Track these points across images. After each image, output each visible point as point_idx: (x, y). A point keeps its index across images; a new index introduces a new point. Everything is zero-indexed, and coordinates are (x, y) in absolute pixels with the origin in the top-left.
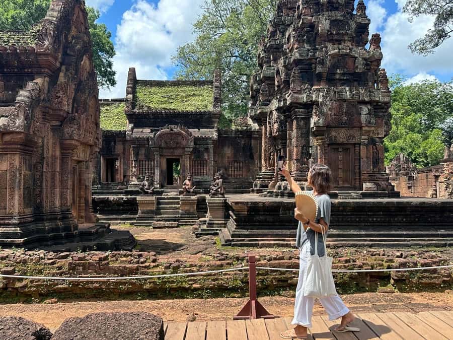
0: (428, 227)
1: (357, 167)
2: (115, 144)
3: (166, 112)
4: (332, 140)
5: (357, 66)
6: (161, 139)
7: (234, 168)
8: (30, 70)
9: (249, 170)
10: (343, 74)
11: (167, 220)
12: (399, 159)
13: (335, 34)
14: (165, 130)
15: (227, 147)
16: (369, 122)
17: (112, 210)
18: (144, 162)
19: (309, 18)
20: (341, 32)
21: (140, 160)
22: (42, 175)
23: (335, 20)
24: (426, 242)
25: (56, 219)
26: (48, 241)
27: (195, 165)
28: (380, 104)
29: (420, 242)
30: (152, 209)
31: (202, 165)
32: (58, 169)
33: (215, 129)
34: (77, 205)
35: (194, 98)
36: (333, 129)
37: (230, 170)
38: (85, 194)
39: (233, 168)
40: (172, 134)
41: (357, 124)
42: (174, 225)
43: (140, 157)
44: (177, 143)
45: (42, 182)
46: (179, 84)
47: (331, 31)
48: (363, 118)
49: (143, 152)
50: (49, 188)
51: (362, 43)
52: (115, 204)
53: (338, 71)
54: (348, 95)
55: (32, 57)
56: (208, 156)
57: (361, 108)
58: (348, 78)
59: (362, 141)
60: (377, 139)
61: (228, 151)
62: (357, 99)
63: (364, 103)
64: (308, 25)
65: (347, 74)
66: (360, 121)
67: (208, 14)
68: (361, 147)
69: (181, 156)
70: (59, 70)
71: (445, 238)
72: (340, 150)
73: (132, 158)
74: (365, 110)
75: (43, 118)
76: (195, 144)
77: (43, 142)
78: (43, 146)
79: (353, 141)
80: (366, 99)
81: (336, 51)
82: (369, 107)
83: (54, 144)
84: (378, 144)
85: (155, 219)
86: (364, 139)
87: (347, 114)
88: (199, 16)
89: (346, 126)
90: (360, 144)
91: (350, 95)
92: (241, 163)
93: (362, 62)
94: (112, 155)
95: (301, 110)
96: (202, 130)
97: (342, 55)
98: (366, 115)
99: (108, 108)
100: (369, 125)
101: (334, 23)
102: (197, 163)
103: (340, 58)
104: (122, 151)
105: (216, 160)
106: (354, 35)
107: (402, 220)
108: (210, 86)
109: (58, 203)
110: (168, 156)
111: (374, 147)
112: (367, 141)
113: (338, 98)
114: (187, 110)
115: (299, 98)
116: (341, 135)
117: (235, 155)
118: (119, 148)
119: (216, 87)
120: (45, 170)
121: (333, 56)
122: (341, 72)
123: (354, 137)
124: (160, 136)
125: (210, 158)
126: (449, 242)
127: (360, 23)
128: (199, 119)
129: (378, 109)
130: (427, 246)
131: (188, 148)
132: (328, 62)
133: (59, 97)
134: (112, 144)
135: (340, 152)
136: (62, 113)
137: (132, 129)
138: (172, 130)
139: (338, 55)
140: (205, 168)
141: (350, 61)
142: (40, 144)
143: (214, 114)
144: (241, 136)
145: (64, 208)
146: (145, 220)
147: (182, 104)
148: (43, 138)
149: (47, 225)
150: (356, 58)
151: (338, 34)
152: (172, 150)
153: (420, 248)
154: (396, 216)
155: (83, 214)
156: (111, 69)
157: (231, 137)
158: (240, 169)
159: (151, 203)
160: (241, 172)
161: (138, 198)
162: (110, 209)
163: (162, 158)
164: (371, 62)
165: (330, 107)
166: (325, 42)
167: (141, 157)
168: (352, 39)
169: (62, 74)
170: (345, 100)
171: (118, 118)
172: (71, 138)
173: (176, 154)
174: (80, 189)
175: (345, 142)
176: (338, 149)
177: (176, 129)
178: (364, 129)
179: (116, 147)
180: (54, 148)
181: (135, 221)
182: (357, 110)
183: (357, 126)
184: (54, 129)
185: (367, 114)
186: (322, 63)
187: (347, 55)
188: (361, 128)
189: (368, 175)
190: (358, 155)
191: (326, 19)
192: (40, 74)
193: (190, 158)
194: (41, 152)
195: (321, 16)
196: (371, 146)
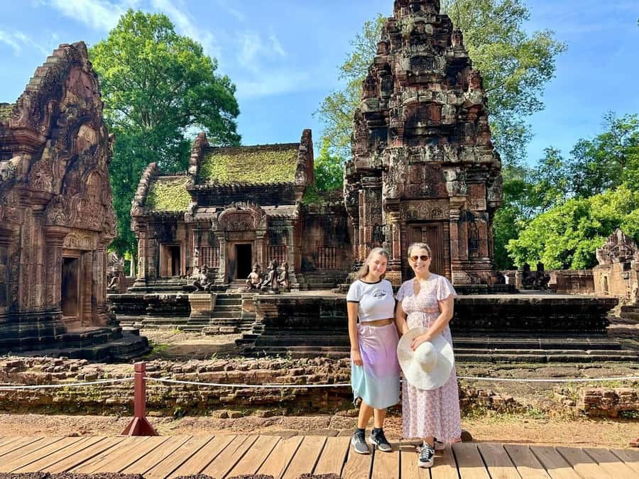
0: (523, 335)
1: (446, 253)
2: (176, 228)
3: (236, 186)
4: (410, 216)
5: (444, 116)
6: (226, 220)
7: (325, 256)
8: (7, 148)
9: (344, 257)
10: (427, 128)
11: (223, 324)
12: (616, 238)
13: (419, 75)
14: (231, 209)
15: (314, 228)
16: (459, 191)
17: (164, 311)
18: (208, 250)
19: (383, 57)
20: (426, 72)
21: (203, 248)
22: (18, 269)
23: (417, 57)
24: (516, 356)
25: (36, 320)
26: (19, 346)
27: (271, 253)
28: (478, 165)
29: (508, 355)
30: (208, 309)
31: (280, 252)
32: (40, 261)
33: (296, 206)
34: (82, 304)
35: (272, 166)
36: (412, 201)
37: (320, 258)
38: (92, 291)
39: (323, 255)
40: (239, 214)
41: (441, 194)
42: (229, 331)
43: (202, 244)
44: (246, 225)
45: (18, 277)
46: (257, 150)
47: (412, 72)
48: (449, 186)
49: (207, 237)
50: (29, 283)
51: (459, 84)
52: (167, 303)
53: (419, 125)
54: (427, 157)
55: (7, 133)
56: (287, 240)
57: (446, 172)
58: (434, 132)
59: (451, 216)
60: (477, 213)
61: (317, 234)
62: (439, 160)
63: (450, 165)
64: (383, 65)
65: (431, 127)
66: (445, 190)
67: (360, 52)
68: (451, 224)
69: (253, 241)
70: (44, 145)
71: (546, 351)
72: (423, 229)
73: (194, 245)
74: (451, 174)
75: (20, 202)
76: (270, 224)
77: (20, 230)
78: (20, 235)
79: (439, 217)
80: (453, 160)
81: (414, 98)
82: (459, 171)
83: (36, 231)
84: (477, 219)
85: (210, 322)
86: (454, 213)
87: (428, 181)
88: (349, 55)
89: (428, 196)
90: (448, 221)
91: (430, 156)
92: (334, 250)
93: (451, 110)
94: (173, 242)
95: (370, 178)
96: (280, 207)
97: (422, 103)
98: (453, 181)
99: (170, 184)
100: (458, 195)
101: (416, 61)
102: (273, 250)
103: (420, 107)
104: (184, 237)
105: (300, 245)
106: (444, 75)
107: (487, 323)
108: (295, 150)
109: (39, 301)
110: (235, 241)
111: (472, 224)
112: (458, 216)
113: (414, 161)
114: (262, 182)
115: (366, 163)
116: (422, 210)
117: (326, 238)
118: (181, 234)
119: (302, 151)
120: (22, 262)
121: (410, 105)
122: (424, 125)
123: (441, 212)
124: (225, 216)
125: (290, 243)
126: (550, 356)
127: (453, 58)
128: (277, 194)
129: (477, 171)
130: (516, 361)
131: (259, 230)
132: (403, 114)
133: (39, 177)
134: (173, 228)
135: (424, 231)
136: (42, 195)
137: (195, 209)
138: (239, 209)
139: (416, 103)
140: (283, 256)
141: (434, 111)
142: (18, 232)
143: (296, 186)
144: (333, 213)
145: (49, 308)
146: (198, 324)
147: (257, 175)
148: (20, 225)
149: (22, 328)
150: (442, 105)
151: (422, 75)
152: (240, 234)
153: (506, 363)
154: (478, 318)
155: (88, 315)
156: (234, 131)
157: (320, 215)
158: (332, 256)
159: (206, 302)
160: (334, 261)
161: (191, 296)
162: (161, 309)
163: (230, 244)
164: (468, 109)
165: (403, 172)
166: (405, 86)
167: (205, 244)
168: (443, 81)
169: (46, 150)
170: (423, 163)
171: (181, 196)
172: (55, 224)
173: (245, 239)
174: (85, 284)
175: (428, 218)
176: (421, 228)
177: (245, 207)
178: (451, 200)
179: (177, 232)
180: (36, 236)
181: (186, 326)
182: (442, 175)
183: (443, 196)
184: (37, 214)
185: (455, 180)
186: (395, 115)
187: (428, 102)
188: (448, 198)
189: (459, 262)
190: (447, 236)
191: (404, 57)
192: (17, 151)
193: (264, 244)
194: (18, 241)
195: (397, 54)
196: (466, 223)
